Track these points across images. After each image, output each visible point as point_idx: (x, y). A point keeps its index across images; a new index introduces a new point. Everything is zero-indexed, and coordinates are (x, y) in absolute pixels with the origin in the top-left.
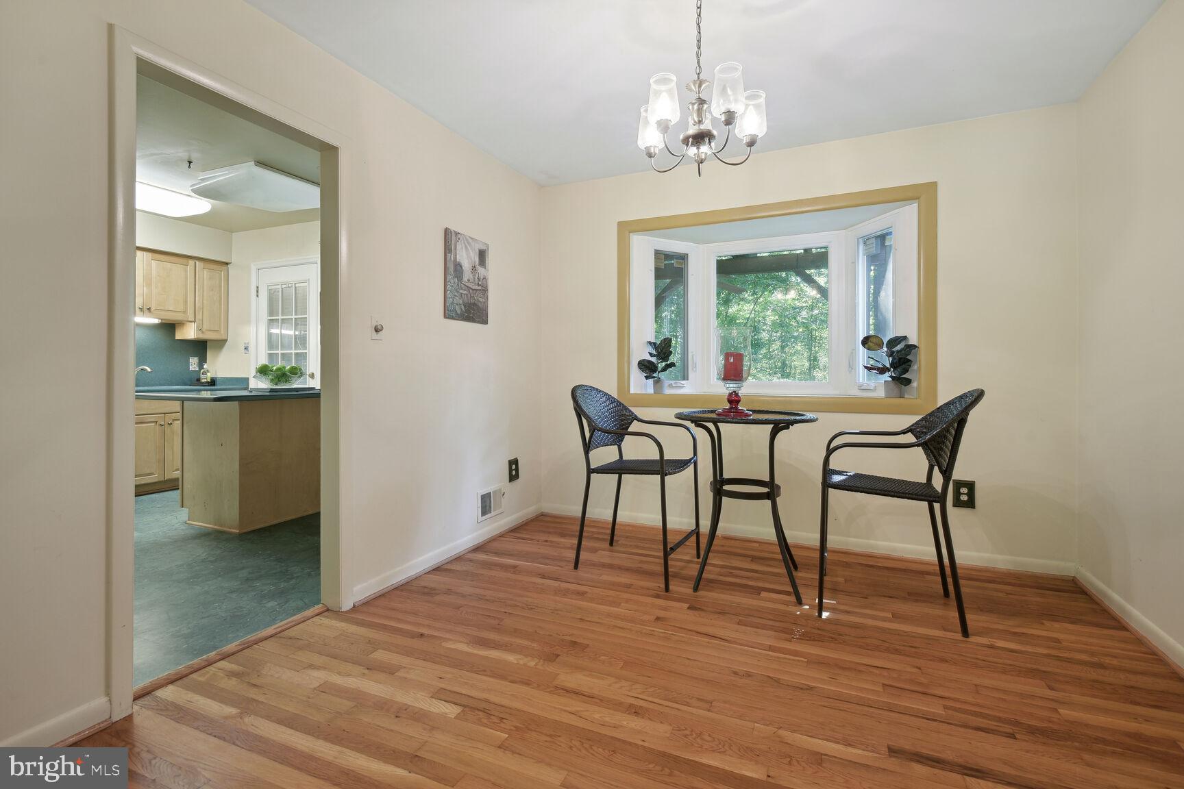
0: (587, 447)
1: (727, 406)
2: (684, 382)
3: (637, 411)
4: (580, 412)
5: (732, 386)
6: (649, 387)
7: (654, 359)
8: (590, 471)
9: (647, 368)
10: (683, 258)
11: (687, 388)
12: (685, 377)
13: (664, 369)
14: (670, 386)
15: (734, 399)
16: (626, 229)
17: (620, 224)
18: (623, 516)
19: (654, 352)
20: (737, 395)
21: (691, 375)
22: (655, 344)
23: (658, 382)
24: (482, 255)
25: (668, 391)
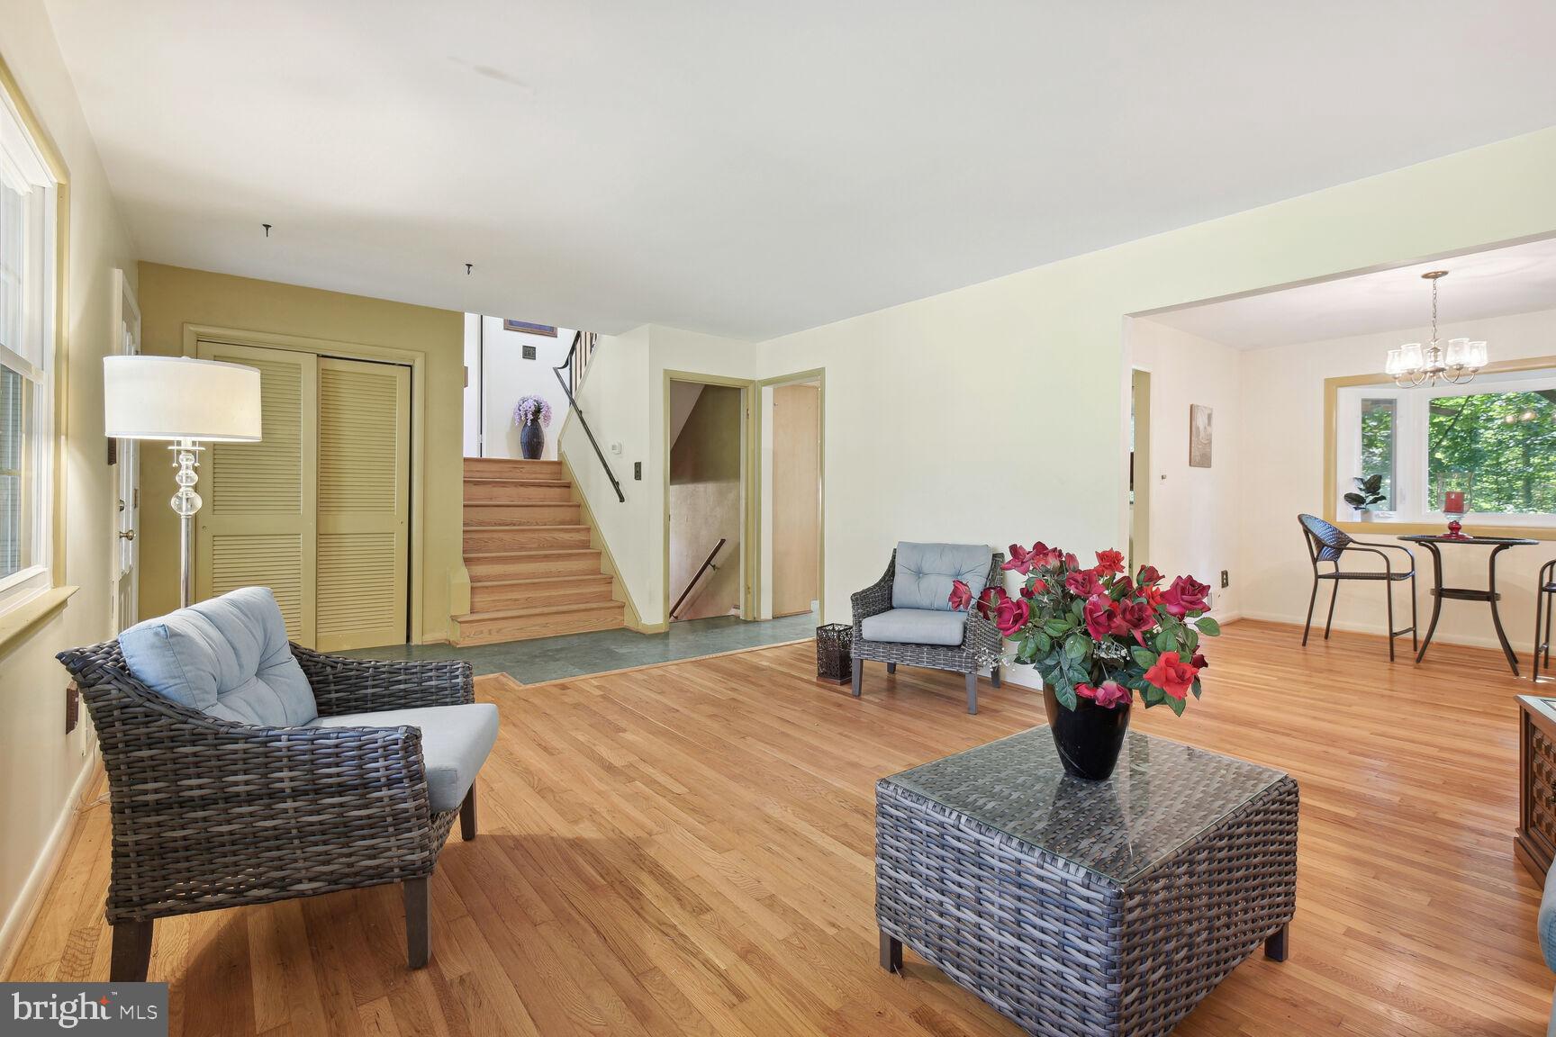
0: (1315, 561)
1: (1448, 532)
2: (1391, 513)
3: (1352, 536)
4: (1307, 531)
5: (1453, 517)
6: (1356, 516)
7: (1363, 494)
8: (1318, 577)
9: (1354, 500)
10: (1391, 403)
11: (1395, 518)
12: (1393, 508)
13: (1375, 501)
14: (1377, 516)
15: (1455, 528)
16: (1332, 386)
17: (1327, 381)
18: (1335, 625)
19: (1362, 486)
20: (1457, 524)
21: (1399, 506)
22: (1362, 480)
23: (1366, 511)
24: (1210, 417)
25: (1376, 520)
